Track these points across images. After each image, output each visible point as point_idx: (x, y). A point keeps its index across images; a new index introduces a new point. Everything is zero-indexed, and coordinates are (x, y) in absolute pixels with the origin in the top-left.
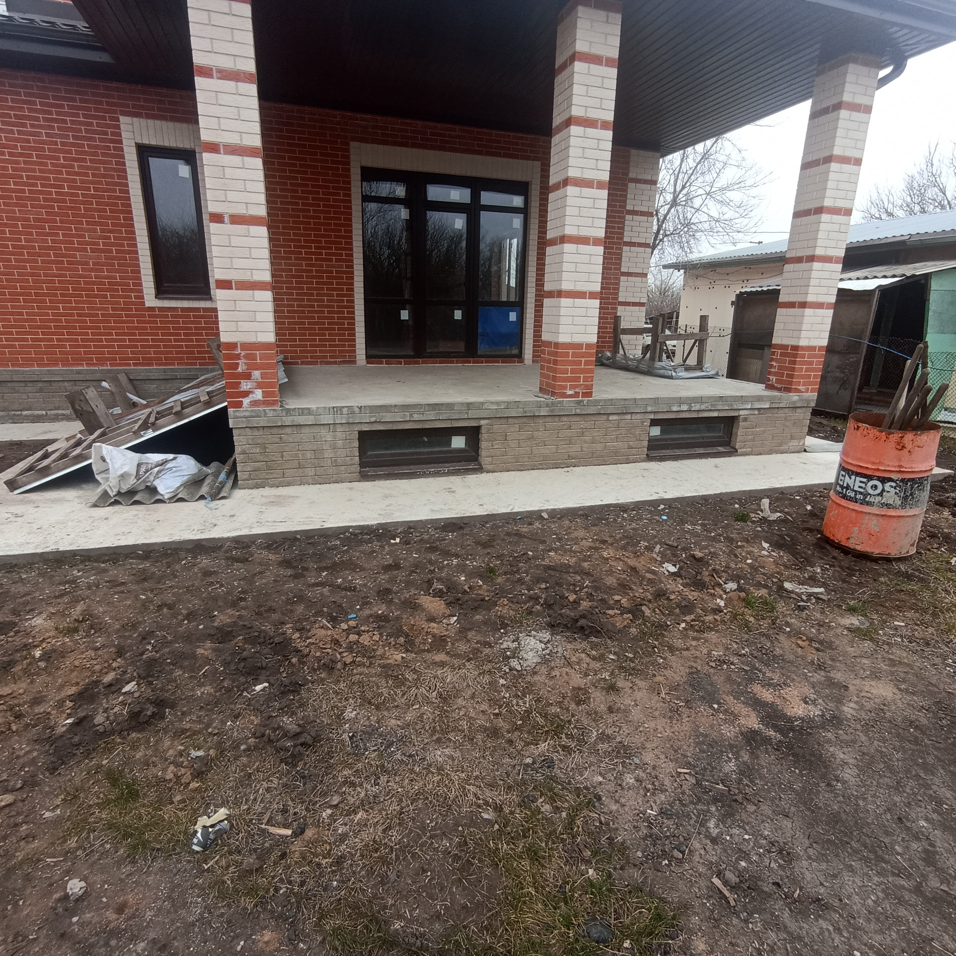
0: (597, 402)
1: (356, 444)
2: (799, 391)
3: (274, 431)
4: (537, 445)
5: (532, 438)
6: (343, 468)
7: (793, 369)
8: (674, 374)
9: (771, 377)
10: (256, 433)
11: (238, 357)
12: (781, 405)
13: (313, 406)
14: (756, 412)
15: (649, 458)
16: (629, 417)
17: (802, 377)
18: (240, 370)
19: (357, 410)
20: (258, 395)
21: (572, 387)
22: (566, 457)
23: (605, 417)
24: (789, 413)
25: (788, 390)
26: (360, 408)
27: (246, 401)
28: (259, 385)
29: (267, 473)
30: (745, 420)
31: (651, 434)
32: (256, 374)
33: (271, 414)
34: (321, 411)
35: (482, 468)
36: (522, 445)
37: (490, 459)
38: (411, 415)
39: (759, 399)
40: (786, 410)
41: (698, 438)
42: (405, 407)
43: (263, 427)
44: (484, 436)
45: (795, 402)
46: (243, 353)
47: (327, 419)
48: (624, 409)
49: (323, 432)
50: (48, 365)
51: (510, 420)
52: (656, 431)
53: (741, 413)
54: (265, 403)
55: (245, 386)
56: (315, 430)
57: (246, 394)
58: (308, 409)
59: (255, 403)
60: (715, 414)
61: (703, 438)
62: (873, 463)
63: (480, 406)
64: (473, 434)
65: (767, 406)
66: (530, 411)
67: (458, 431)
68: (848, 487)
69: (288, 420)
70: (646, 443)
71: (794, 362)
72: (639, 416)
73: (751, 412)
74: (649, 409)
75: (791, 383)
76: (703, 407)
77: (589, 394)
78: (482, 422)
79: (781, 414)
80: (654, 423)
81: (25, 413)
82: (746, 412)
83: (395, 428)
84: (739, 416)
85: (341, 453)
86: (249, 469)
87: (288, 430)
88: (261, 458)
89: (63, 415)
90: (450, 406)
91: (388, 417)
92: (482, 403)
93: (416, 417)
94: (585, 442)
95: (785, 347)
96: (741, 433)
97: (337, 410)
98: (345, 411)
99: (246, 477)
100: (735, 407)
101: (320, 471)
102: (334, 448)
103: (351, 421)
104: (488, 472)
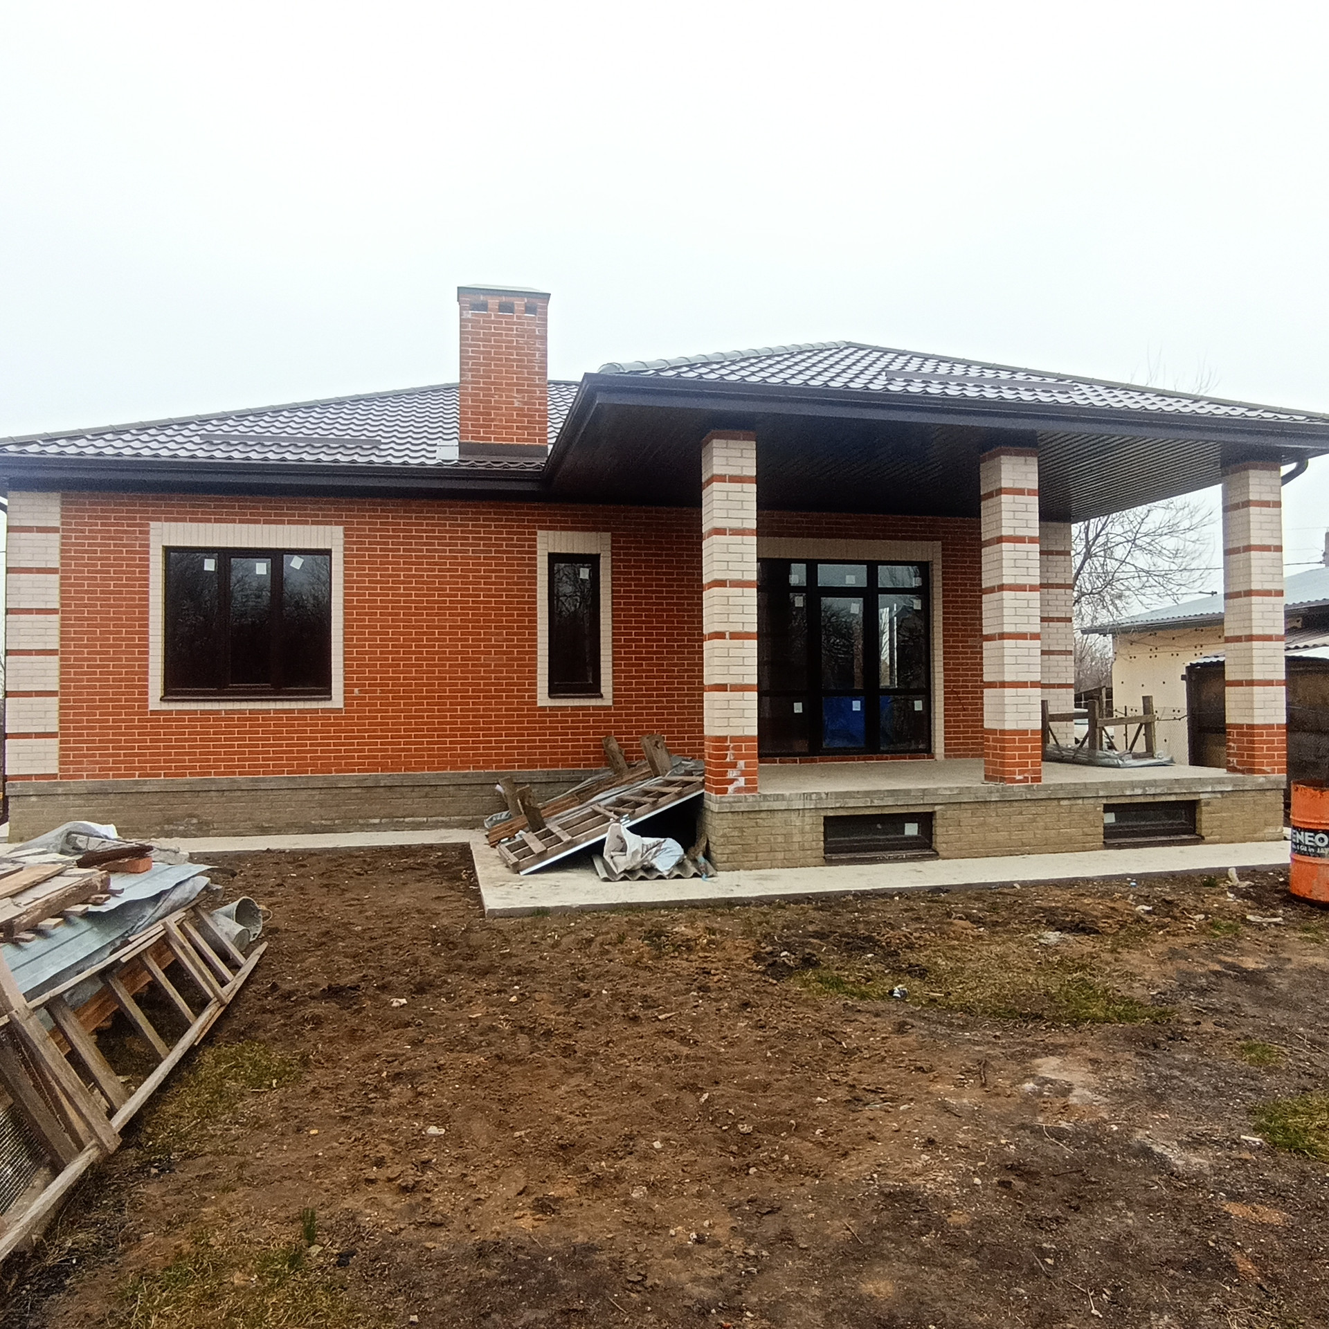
0: (1047, 787)
1: (822, 829)
2: (1264, 772)
3: (752, 816)
4: (990, 831)
5: (983, 824)
6: (809, 852)
7: (1253, 749)
8: (1120, 762)
9: (1231, 759)
10: (736, 817)
11: (727, 748)
12: (1247, 788)
13: (787, 793)
14: (1219, 796)
15: (1107, 846)
16: (1080, 802)
17: (1265, 757)
18: (728, 760)
19: (824, 796)
20: (741, 782)
21: (1021, 773)
22: (1020, 844)
23: (1056, 802)
24: (1258, 796)
25: (1252, 771)
26: (827, 794)
27: (731, 788)
28: (743, 774)
29: (743, 857)
30: (1208, 804)
31: (1106, 822)
32: (741, 763)
33: (751, 799)
34: (793, 797)
35: (938, 854)
36: (975, 830)
37: (944, 845)
38: (872, 802)
39: (1220, 781)
40: (1253, 793)
41: (1157, 825)
42: (867, 794)
43: (743, 812)
44: (938, 821)
45: (1261, 784)
46: (732, 745)
47: (798, 805)
48: (1076, 794)
49: (794, 816)
50: (438, 769)
51: (963, 805)
52: (1110, 818)
53: (1202, 796)
54: (747, 790)
55: (732, 774)
56: (786, 815)
57: (732, 781)
58: (782, 795)
59: (738, 790)
60: (1173, 798)
61: (1163, 825)
62: (1315, 818)
63: (934, 792)
64: (926, 820)
65: (1230, 789)
66: (982, 797)
67: (911, 818)
68: (1300, 844)
69: (765, 806)
70: (1101, 830)
71: (1253, 742)
72: (1091, 801)
73: (1213, 795)
74: (1101, 793)
75: (1253, 764)
76: (1158, 791)
77: (1039, 779)
78: (937, 808)
79: (1248, 797)
80: (1108, 808)
81: (407, 820)
82: (1207, 796)
83: (857, 813)
84: (1200, 800)
85: (809, 837)
86: (727, 851)
87: (763, 815)
88: (738, 840)
89: (443, 822)
90: (907, 792)
91: (852, 803)
92: (937, 789)
93: (876, 803)
94: (1038, 828)
95: (1240, 726)
96: (1206, 819)
97: (807, 796)
98: (814, 796)
99: (724, 859)
100: (1194, 790)
101: (788, 855)
102: (802, 832)
103: (819, 806)
104: (944, 859)
